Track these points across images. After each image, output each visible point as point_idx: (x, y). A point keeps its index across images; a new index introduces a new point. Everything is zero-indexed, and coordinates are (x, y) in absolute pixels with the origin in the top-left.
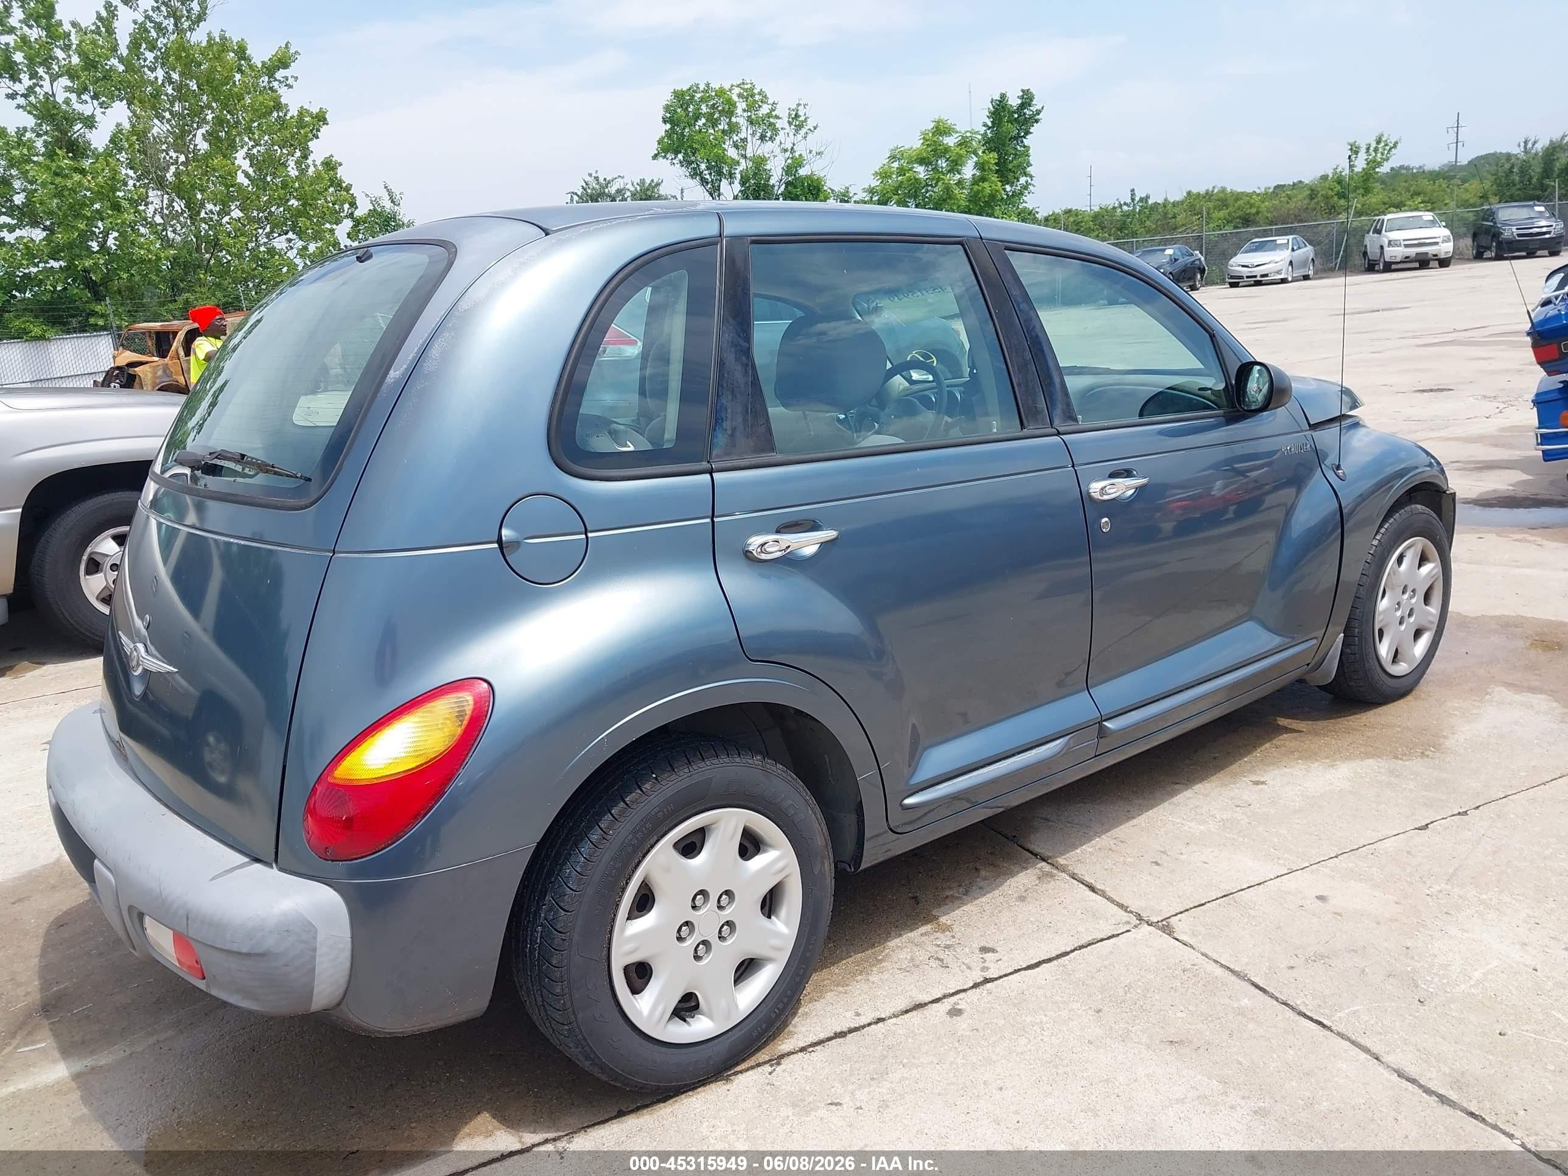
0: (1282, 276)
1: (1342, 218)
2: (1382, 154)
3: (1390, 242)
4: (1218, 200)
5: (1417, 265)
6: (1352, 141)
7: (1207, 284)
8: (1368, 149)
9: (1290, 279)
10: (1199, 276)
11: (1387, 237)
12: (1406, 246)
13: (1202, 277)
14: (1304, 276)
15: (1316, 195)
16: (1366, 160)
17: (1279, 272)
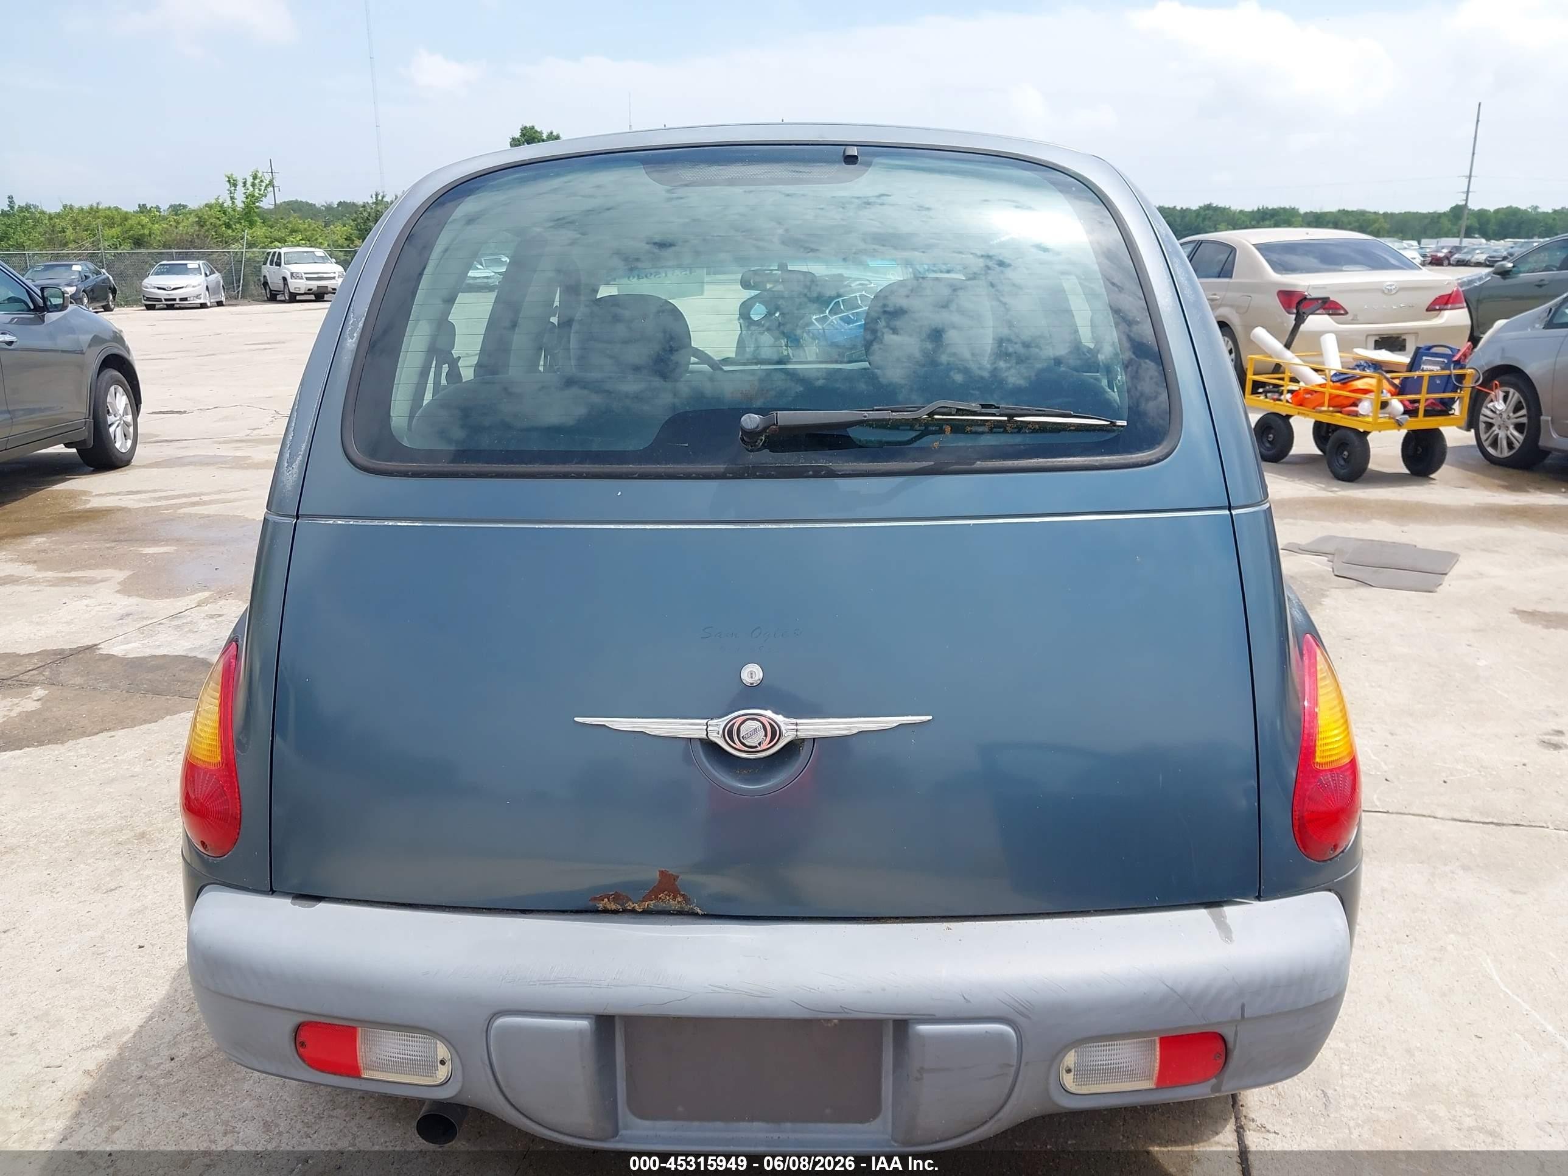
0: (202, 301)
1: (235, 247)
2: (260, 190)
3: (292, 274)
4: (106, 217)
5: (313, 297)
6: (229, 174)
7: (119, 305)
8: (245, 183)
9: (209, 304)
10: (111, 297)
11: (288, 270)
12: (308, 279)
13: (114, 297)
14: (217, 302)
15: (205, 222)
16: (245, 193)
17: (198, 297)
